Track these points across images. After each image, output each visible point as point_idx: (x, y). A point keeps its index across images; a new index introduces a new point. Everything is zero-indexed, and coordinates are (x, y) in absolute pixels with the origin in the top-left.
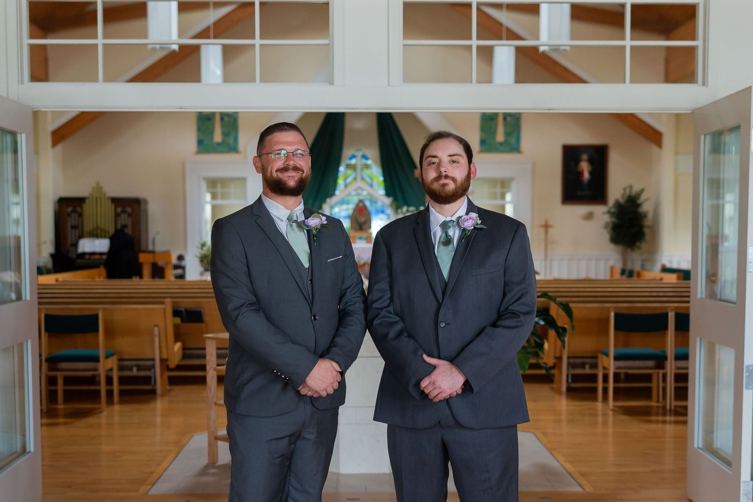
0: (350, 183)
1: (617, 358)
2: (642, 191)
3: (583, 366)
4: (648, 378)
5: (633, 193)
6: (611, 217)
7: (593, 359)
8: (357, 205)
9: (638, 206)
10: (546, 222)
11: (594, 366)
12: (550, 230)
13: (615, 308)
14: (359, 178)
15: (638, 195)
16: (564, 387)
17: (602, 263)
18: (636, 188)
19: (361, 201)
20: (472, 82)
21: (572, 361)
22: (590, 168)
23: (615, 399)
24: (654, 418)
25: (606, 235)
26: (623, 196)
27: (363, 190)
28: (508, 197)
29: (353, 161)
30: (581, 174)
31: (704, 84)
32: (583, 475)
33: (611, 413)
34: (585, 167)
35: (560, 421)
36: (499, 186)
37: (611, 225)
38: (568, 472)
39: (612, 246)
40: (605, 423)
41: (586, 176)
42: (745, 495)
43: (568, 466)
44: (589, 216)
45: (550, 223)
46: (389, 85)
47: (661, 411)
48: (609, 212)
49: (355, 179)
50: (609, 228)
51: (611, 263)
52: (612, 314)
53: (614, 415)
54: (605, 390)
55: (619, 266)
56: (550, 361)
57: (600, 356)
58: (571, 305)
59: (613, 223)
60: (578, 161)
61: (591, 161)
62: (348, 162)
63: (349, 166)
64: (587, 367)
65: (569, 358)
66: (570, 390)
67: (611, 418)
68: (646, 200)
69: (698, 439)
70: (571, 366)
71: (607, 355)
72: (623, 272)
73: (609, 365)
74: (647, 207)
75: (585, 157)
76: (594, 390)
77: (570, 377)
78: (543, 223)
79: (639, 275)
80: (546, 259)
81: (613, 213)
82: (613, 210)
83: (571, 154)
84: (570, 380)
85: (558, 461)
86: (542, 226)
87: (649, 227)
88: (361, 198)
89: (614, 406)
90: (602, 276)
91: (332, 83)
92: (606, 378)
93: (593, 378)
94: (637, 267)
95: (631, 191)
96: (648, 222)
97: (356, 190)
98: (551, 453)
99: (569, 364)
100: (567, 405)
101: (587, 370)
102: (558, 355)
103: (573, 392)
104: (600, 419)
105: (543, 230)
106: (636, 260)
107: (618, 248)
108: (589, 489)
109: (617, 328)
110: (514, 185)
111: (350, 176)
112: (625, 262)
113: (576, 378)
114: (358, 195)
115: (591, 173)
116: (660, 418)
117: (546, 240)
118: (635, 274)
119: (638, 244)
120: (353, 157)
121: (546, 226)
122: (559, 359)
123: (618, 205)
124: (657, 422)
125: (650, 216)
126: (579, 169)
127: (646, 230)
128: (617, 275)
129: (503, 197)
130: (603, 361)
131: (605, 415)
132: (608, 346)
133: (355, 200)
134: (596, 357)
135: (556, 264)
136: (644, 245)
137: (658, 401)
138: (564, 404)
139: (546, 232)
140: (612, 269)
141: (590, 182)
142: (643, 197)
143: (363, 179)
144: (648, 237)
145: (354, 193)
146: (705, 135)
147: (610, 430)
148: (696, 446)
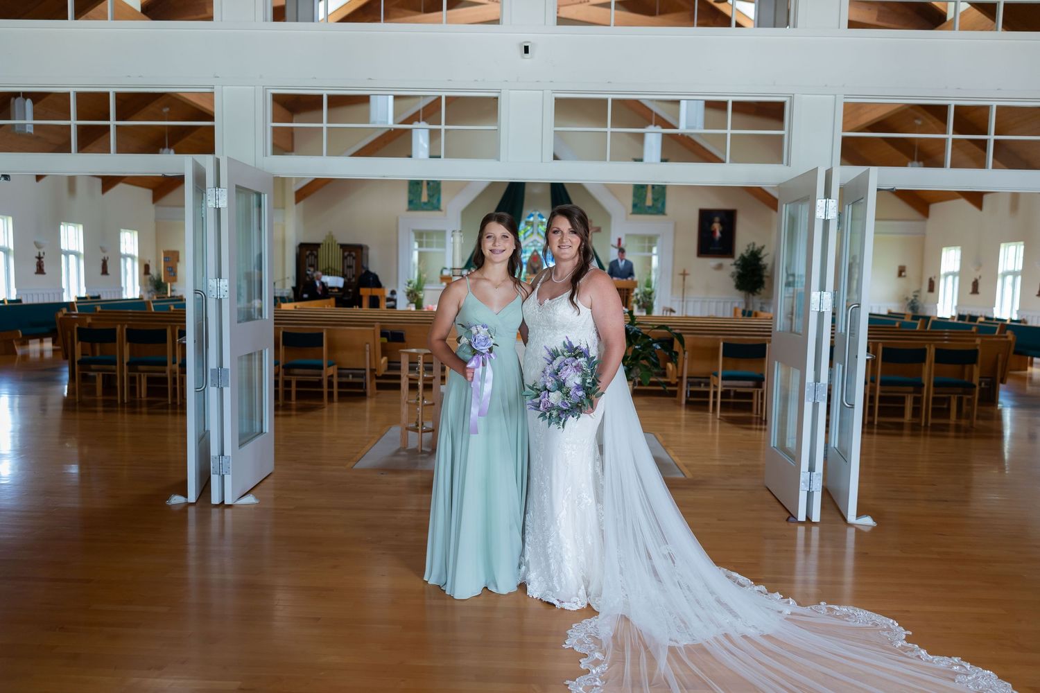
0: (529, 236)
1: (724, 378)
2: (763, 247)
3: (699, 384)
4: (750, 395)
5: (756, 249)
6: (737, 268)
7: (706, 379)
8: (533, 254)
9: (760, 259)
10: (684, 271)
11: (707, 385)
12: (687, 277)
13: (724, 339)
14: (535, 231)
15: (759, 251)
16: (684, 401)
17: (729, 305)
18: (758, 245)
19: (535, 251)
20: (606, 160)
21: (691, 380)
22: (721, 228)
23: (721, 411)
24: (754, 426)
25: (732, 283)
26: (747, 251)
27: (538, 242)
28: (655, 250)
29: (532, 219)
30: (714, 232)
31: (787, 165)
32: (686, 466)
33: (718, 421)
34: (717, 227)
35: (680, 426)
36: (647, 241)
37: (737, 275)
38: (676, 464)
39: (737, 292)
40: (714, 429)
41: (718, 234)
42: (804, 482)
43: (677, 459)
44: (720, 267)
45: (687, 272)
46: (542, 162)
47: (759, 421)
48: (735, 264)
49: (532, 233)
50: (735, 277)
51: (736, 305)
52: (722, 344)
53: (720, 423)
54: (715, 403)
55: (742, 307)
56: (674, 380)
57: (712, 376)
58: (684, 336)
59: (739, 273)
60: (712, 222)
61: (721, 223)
62: (527, 219)
63: (527, 223)
64: (702, 385)
65: (688, 377)
66: (687, 402)
67: (718, 425)
68: (765, 255)
69: (774, 442)
70: (690, 384)
71: (716, 375)
72: (744, 313)
73: (718, 383)
74: (766, 261)
75: (717, 219)
76: (707, 403)
77: (688, 393)
78: (682, 272)
79: (756, 315)
80: (683, 301)
81: (739, 265)
82: (738, 262)
83: (706, 217)
84: (688, 395)
85: (670, 456)
86: (681, 274)
87: (768, 277)
88: (537, 248)
89: (720, 416)
90: (728, 315)
91: (499, 160)
92: (715, 394)
93: (707, 394)
94: (757, 309)
95: (753, 248)
96: (766, 274)
97: (532, 242)
98: (665, 449)
99: (688, 382)
100: (685, 414)
101: (703, 388)
102: (679, 375)
103: (690, 405)
104: (710, 425)
105: (681, 277)
106: (756, 302)
107: (743, 293)
108: (689, 476)
109: (724, 355)
110: (659, 240)
111: (528, 230)
112: (747, 304)
113: (693, 394)
114: (535, 246)
115: (721, 233)
116: (758, 427)
117: (684, 285)
118: (753, 314)
119: (758, 290)
120: (532, 215)
121: (684, 274)
122: (681, 378)
123: (743, 258)
124: (756, 429)
125: (769, 268)
126: (713, 229)
127: (765, 279)
128: (740, 315)
129: (650, 250)
130: (713, 380)
131: (714, 423)
132: (718, 369)
133: (533, 249)
134: (709, 378)
135: (691, 305)
136: (763, 291)
137: (757, 414)
138: (683, 413)
139: (684, 279)
140: (736, 310)
141: (720, 239)
142: (764, 252)
143: (538, 233)
144: (766, 285)
145: (531, 244)
146: (786, 205)
147: (717, 434)
148: (772, 445)
